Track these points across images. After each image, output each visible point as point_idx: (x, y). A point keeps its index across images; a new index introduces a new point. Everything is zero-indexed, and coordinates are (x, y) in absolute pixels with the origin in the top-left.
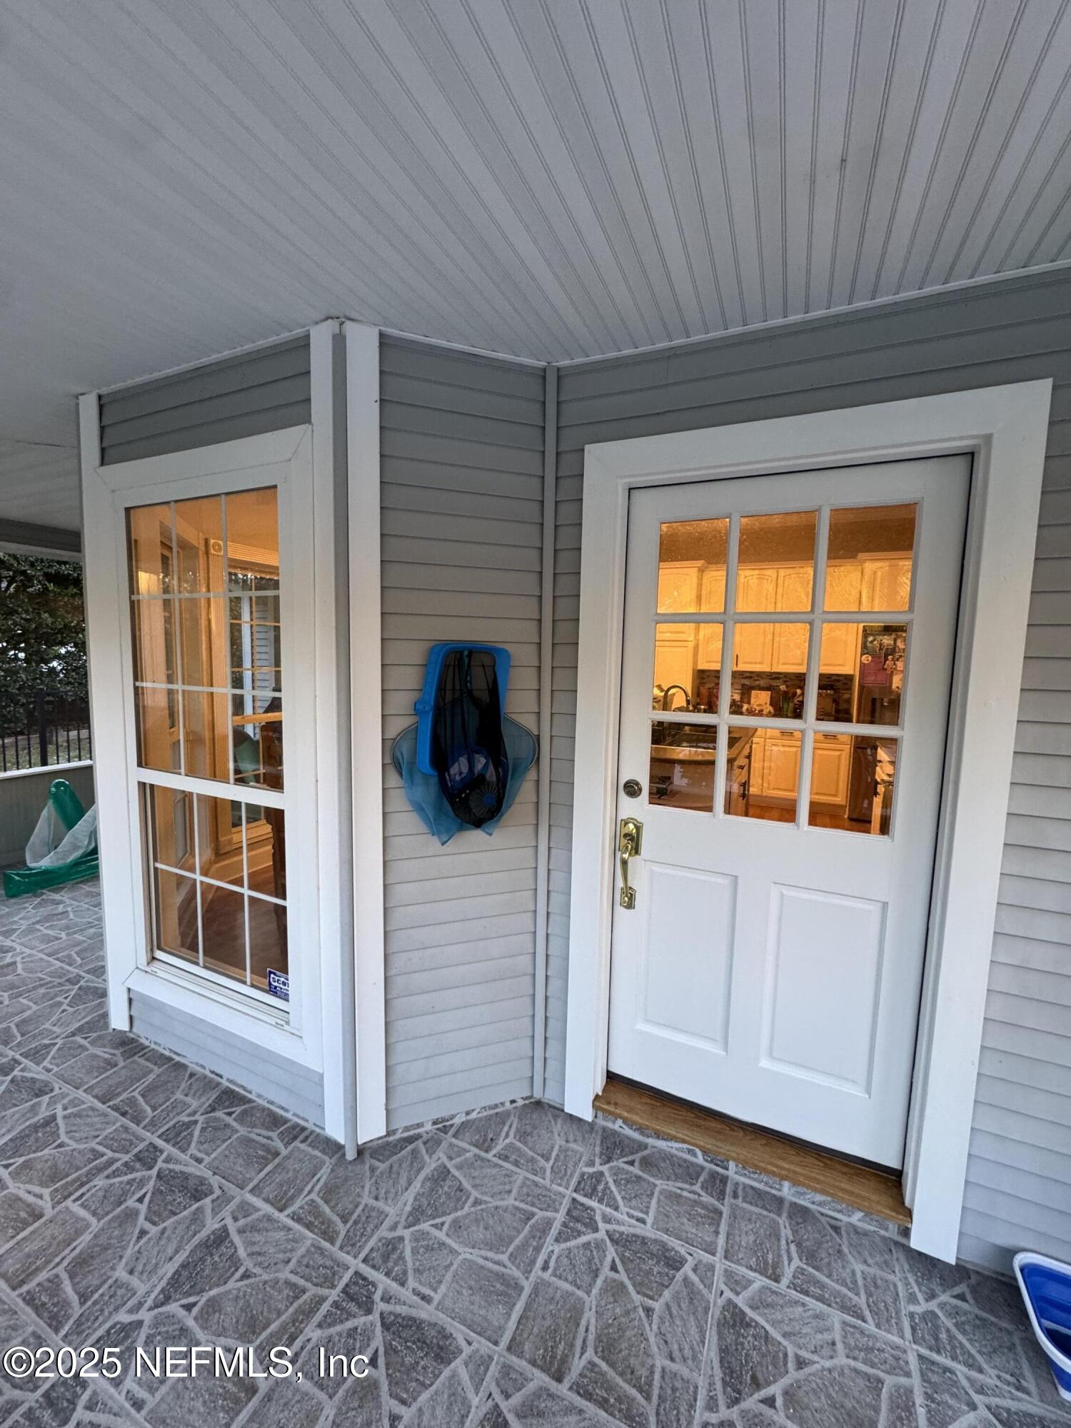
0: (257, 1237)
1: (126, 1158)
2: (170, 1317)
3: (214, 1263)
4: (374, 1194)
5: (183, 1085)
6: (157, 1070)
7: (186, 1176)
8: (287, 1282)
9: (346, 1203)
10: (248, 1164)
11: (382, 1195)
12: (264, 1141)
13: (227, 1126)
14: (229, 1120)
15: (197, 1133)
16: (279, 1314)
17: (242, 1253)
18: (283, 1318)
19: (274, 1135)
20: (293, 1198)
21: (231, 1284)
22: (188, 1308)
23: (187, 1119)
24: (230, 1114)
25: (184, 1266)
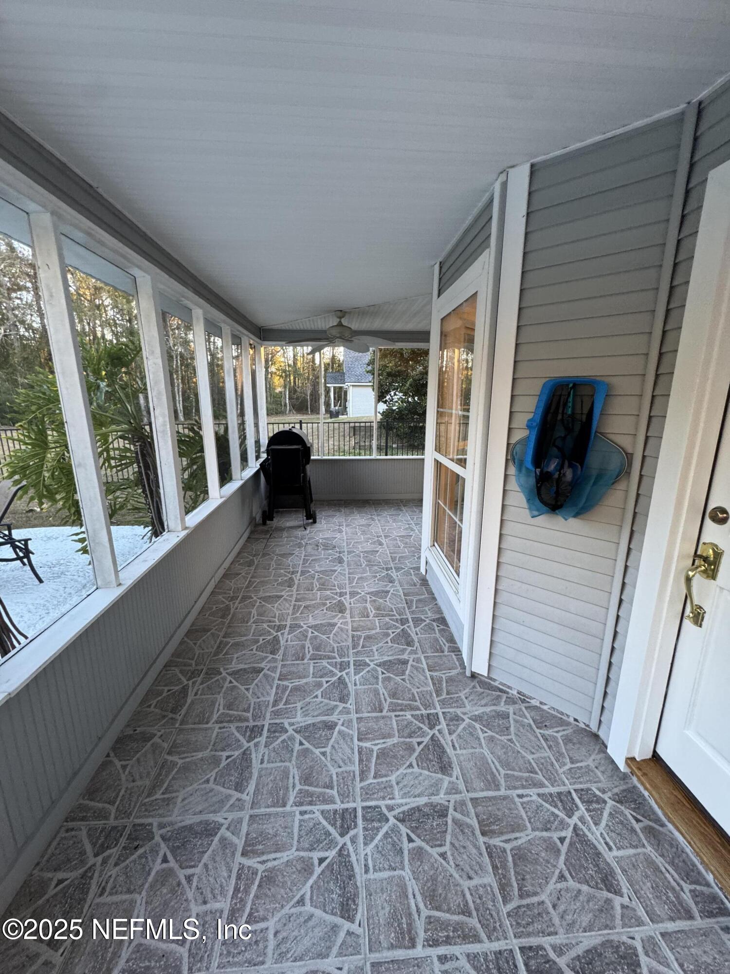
0: (415, 672)
1: (398, 617)
2: (376, 671)
3: (398, 668)
4: (467, 696)
5: (431, 606)
6: (426, 595)
7: (409, 636)
8: (413, 694)
9: (453, 689)
10: (431, 648)
11: (470, 699)
12: (442, 644)
13: (434, 630)
14: (436, 628)
15: (423, 625)
16: (404, 699)
17: (407, 672)
18: (404, 702)
19: (447, 645)
20: (437, 670)
21: (397, 678)
22: (383, 673)
23: (423, 618)
24: (438, 626)
25: (390, 661)
